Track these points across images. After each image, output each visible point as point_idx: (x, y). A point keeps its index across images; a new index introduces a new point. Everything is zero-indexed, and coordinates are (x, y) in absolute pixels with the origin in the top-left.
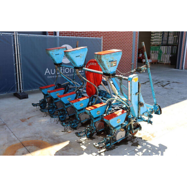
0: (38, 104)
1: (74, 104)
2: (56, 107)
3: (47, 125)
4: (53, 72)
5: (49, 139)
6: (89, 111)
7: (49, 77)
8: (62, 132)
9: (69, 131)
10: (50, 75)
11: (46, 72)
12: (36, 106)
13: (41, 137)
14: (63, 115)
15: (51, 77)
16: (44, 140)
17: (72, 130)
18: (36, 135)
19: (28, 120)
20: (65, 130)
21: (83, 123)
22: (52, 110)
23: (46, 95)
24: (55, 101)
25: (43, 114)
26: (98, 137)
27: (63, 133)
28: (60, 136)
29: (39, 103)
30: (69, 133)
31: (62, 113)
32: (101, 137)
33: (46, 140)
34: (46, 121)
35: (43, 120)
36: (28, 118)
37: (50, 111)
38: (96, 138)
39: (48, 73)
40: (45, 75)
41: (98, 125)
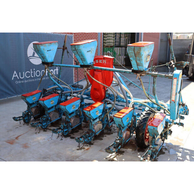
0: (20, 117)
1: (91, 112)
2: (49, 118)
3: (50, 143)
4: (22, 76)
6: (121, 119)
7: (18, 82)
8: (78, 150)
9: (86, 148)
10: (18, 80)
11: (14, 76)
12: (20, 120)
14: (68, 128)
15: (20, 82)
17: (87, 146)
19: (16, 141)
20: (80, 147)
21: (98, 135)
22: (46, 123)
23: (29, 105)
24: (49, 111)
25: (33, 130)
26: (127, 150)
27: (80, 151)
28: (80, 156)
29: (22, 115)
30: (87, 150)
31: (66, 125)
32: (129, 149)
34: (44, 139)
35: (39, 138)
36: (17, 138)
37: (44, 124)
38: (125, 152)
39: (17, 77)
40: (13, 79)
41: (125, 135)
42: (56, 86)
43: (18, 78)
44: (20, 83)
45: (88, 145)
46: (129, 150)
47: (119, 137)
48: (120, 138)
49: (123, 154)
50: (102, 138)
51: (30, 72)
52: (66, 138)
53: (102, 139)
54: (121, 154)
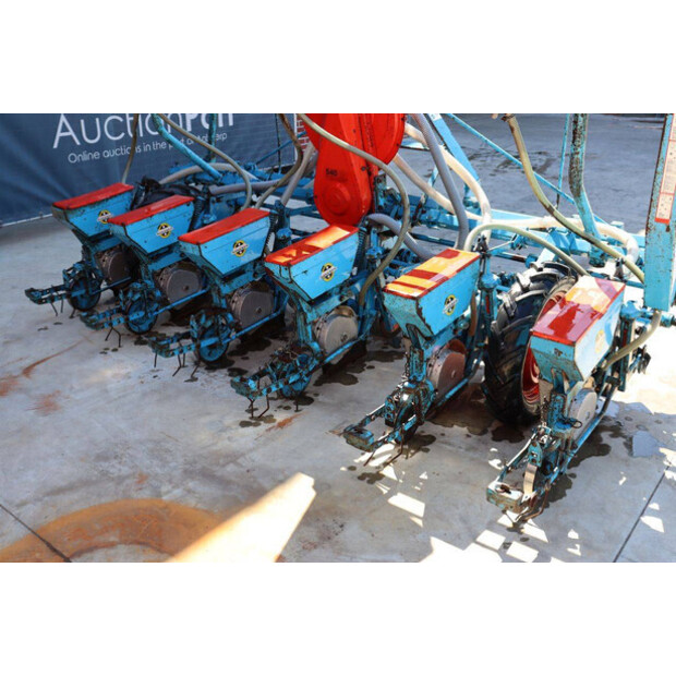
0: (56, 289)
1: (295, 270)
2: (158, 294)
3: (145, 395)
4: (92, 135)
5: (191, 484)
7: (77, 159)
8: (244, 424)
9: (280, 416)
10: (79, 150)
11: (59, 134)
12: (52, 299)
13: (142, 478)
14: (218, 335)
15: (85, 157)
16: (171, 494)
17: (287, 408)
18: (105, 465)
19: (24, 381)
20: (256, 414)
22: (142, 314)
23: (89, 242)
24: (154, 267)
25: (98, 337)
26: (447, 430)
27: (250, 429)
28: (243, 455)
29: (61, 282)
30: (281, 425)
31: (209, 323)
32: (455, 427)
33: (178, 492)
34: (128, 376)
35: (109, 373)
36: (27, 371)
37: (134, 317)
38: (439, 439)
39: (71, 137)
40: (55, 146)
41: (439, 369)
42: (195, 168)
43: (78, 143)
44: (86, 162)
45: (290, 403)
46: (458, 431)
47: (410, 381)
48: (412, 386)
49: (427, 451)
50: (355, 375)
51: (121, 120)
52: (212, 374)
53: (354, 381)
54: (418, 450)
